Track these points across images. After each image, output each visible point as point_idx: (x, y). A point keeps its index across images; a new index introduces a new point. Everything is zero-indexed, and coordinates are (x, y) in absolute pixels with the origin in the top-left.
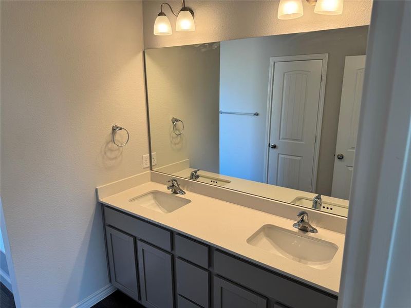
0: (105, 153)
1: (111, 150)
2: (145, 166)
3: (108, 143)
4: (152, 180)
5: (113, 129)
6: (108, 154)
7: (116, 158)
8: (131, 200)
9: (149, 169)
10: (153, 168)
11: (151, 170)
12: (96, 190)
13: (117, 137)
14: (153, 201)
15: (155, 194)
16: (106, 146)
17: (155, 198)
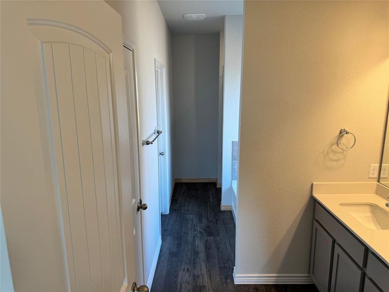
0: (328, 153)
1: (335, 152)
2: (371, 176)
3: (332, 145)
4: (377, 193)
5: (341, 133)
6: (331, 156)
7: (338, 160)
8: (342, 205)
9: (376, 180)
10: (381, 180)
11: (379, 181)
12: (312, 184)
13: (344, 140)
14: (369, 214)
15: (374, 207)
16: (329, 147)
17: (373, 212)
